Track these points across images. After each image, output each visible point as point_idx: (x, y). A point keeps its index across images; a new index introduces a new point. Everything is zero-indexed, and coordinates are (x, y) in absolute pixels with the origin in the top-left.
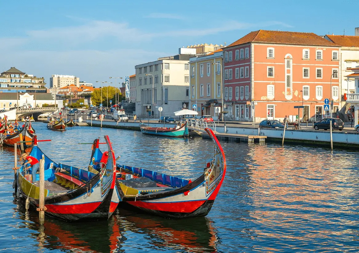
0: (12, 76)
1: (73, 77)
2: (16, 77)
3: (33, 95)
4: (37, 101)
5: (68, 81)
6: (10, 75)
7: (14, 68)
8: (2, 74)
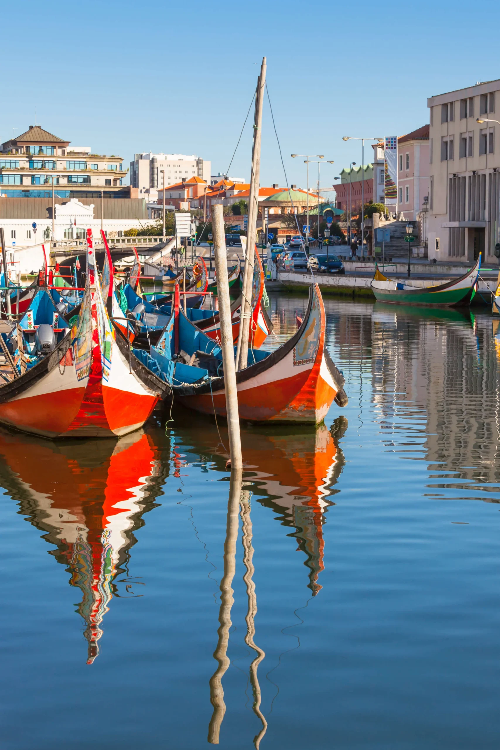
0: (32, 151)
1: (192, 159)
2: (45, 152)
3: (92, 206)
4: (106, 221)
5: (178, 169)
6: (27, 147)
7: (39, 127)
8: (5, 145)
